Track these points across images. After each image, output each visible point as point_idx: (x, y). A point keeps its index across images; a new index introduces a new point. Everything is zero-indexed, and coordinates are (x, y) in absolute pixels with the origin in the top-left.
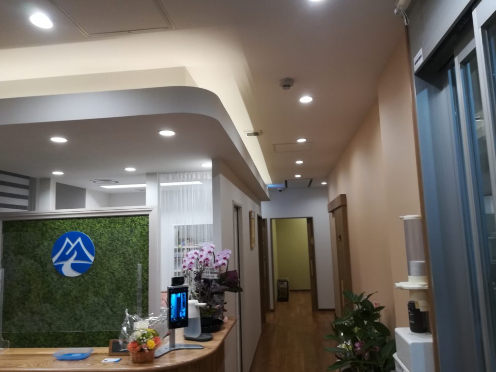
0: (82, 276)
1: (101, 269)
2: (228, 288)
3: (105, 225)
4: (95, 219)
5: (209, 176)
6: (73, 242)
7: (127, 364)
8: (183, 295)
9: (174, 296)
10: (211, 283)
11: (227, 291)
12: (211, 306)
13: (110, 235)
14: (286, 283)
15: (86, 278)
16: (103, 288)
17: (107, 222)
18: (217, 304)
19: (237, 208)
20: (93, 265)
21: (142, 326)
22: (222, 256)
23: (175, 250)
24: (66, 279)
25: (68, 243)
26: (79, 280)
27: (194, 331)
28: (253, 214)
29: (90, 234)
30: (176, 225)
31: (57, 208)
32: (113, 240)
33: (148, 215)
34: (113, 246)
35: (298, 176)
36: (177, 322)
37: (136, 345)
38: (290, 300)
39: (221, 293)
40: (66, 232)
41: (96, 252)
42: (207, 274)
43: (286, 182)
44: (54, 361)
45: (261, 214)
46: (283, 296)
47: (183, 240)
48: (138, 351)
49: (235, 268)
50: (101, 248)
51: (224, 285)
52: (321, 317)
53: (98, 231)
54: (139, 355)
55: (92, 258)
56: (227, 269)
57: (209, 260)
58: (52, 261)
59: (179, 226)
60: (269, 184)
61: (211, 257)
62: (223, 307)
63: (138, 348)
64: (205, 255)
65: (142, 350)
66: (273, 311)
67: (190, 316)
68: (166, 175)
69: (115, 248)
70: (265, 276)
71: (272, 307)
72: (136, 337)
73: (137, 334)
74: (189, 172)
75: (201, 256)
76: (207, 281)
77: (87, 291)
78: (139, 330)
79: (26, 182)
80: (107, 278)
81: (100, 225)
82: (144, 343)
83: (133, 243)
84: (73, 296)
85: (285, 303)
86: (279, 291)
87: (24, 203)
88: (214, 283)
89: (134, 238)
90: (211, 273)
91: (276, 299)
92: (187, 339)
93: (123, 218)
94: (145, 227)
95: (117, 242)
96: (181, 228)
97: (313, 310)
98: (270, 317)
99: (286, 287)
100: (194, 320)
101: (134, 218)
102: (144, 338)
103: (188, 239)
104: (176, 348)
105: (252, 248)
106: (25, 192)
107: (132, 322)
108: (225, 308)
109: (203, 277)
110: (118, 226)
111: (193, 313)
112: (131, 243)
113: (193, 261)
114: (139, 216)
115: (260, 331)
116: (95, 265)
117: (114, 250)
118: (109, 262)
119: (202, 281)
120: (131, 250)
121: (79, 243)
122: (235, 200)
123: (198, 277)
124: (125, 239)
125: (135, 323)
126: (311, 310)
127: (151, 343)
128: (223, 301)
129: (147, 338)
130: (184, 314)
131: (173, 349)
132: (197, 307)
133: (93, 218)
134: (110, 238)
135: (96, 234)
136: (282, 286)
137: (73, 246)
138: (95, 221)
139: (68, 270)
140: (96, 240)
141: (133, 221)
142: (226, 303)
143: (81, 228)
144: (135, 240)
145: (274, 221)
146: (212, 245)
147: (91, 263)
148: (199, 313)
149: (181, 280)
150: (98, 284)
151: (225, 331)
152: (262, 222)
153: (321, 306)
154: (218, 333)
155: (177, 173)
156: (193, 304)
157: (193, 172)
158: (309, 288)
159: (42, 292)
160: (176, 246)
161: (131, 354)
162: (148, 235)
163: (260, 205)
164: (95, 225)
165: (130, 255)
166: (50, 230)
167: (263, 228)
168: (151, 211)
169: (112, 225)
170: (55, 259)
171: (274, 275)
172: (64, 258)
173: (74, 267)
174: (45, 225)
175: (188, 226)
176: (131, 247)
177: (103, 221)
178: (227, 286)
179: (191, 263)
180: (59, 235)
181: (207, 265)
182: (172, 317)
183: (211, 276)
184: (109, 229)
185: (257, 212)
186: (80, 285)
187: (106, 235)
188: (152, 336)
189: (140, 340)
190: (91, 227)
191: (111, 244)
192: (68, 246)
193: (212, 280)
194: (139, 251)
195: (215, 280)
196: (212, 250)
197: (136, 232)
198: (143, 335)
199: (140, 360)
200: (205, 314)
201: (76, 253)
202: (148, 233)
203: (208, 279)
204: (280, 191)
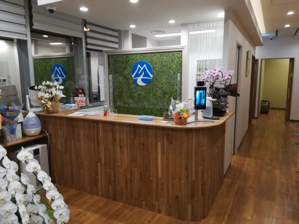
0: (147, 86)
1: (156, 82)
2: (230, 93)
3: (158, 57)
4: (153, 54)
5: (222, 24)
6: (142, 67)
7: (173, 124)
8: (204, 92)
9: (198, 92)
10: (220, 90)
11: (230, 95)
12: (219, 103)
13: (161, 63)
14: (267, 103)
15: (149, 86)
16: (157, 92)
17: (159, 55)
18: (222, 102)
19: (239, 47)
20: (152, 79)
21: (180, 106)
22: (228, 74)
23: (197, 75)
24: (139, 87)
25: (139, 67)
26: (146, 88)
27: (208, 114)
28: (249, 53)
29: (150, 62)
30: (198, 59)
31: (133, 48)
32: (162, 66)
33: (182, 51)
34: (162, 70)
35: (287, 26)
36: (199, 107)
37: (177, 115)
38: (269, 113)
39: (225, 96)
40: (138, 61)
41: (154, 73)
42: (218, 85)
43: (277, 31)
44: (138, 120)
45: (255, 55)
46: (265, 111)
47: (203, 69)
48: (179, 118)
49: (235, 82)
50: (156, 71)
51: (228, 91)
52: (291, 125)
53: (154, 61)
54: (179, 121)
55: (152, 76)
56: (230, 83)
57: (219, 76)
58: (132, 77)
59: (200, 60)
60: (264, 34)
61: (220, 74)
62: (226, 105)
63: (178, 117)
64: (217, 73)
65: (180, 118)
66: (256, 118)
67: (207, 106)
68: (193, 25)
69: (163, 70)
70: (253, 97)
71: (256, 116)
72: (177, 111)
73: (178, 110)
74: (209, 21)
75: (214, 73)
76: (217, 89)
77: (150, 93)
78: (178, 108)
79: (116, 34)
80: (159, 87)
81: (155, 57)
82: (182, 114)
83: (173, 68)
84: (143, 96)
85: (265, 115)
86: (262, 108)
87: (116, 46)
88: (221, 90)
89: (174, 65)
90: (220, 84)
91: (259, 112)
92: (204, 118)
93: (168, 53)
94: (180, 58)
95: (165, 67)
96: (201, 62)
97: (286, 120)
98: (254, 122)
99: (267, 105)
100: (209, 108)
101: (174, 53)
102: (182, 112)
103: (205, 69)
104: (198, 121)
105: (246, 76)
106: (116, 40)
107: (175, 104)
108: (227, 106)
109: (214, 86)
110: (165, 58)
111: (209, 104)
112: (172, 68)
113: (209, 76)
114: (177, 51)
115: (247, 128)
116: (153, 80)
117: (163, 71)
118: (160, 78)
119: (214, 88)
120: (172, 72)
121: (145, 67)
122: (238, 41)
123: (211, 87)
124: (169, 65)
125: (176, 105)
126: (284, 120)
127: (185, 115)
128: (227, 101)
129: (183, 112)
130: (204, 103)
131: (196, 121)
132: (211, 101)
133: (152, 53)
134: (160, 65)
135: (153, 63)
136: (264, 105)
137: (142, 69)
138: (153, 55)
139: (140, 82)
140: (153, 66)
141: (173, 55)
142: (228, 103)
143: (146, 59)
144: (174, 66)
145: (263, 61)
146: (221, 67)
147: (151, 79)
148: (212, 105)
149: (202, 83)
150: (155, 90)
151: (227, 117)
152: (255, 61)
153: (292, 118)
154: (223, 117)
155: (200, 23)
156: (208, 99)
157: (211, 21)
158: (285, 107)
159: (128, 92)
160: (198, 72)
161: (175, 120)
162: (182, 63)
163: (255, 49)
164: (153, 57)
165: (171, 75)
166: (130, 60)
167: (255, 66)
168: (184, 48)
169: (162, 57)
170: (133, 76)
171: (260, 97)
172: (138, 75)
173: (143, 80)
174: (127, 57)
175: (206, 60)
176: (172, 70)
177: (157, 55)
178: (230, 92)
179: (208, 77)
180: (135, 63)
181: (218, 79)
182: (197, 103)
183: (220, 86)
184: (160, 60)
185: (252, 53)
186: (146, 90)
187: (158, 63)
188: (186, 112)
189: (180, 113)
190: (151, 58)
191: (161, 68)
192: (140, 69)
193: (220, 89)
194: (176, 73)
195: (222, 88)
196: (221, 70)
197: (175, 61)
198: (181, 111)
199: (179, 123)
200: (215, 106)
201: (143, 73)
202: (182, 62)
203: (218, 88)
204: (271, 39)
